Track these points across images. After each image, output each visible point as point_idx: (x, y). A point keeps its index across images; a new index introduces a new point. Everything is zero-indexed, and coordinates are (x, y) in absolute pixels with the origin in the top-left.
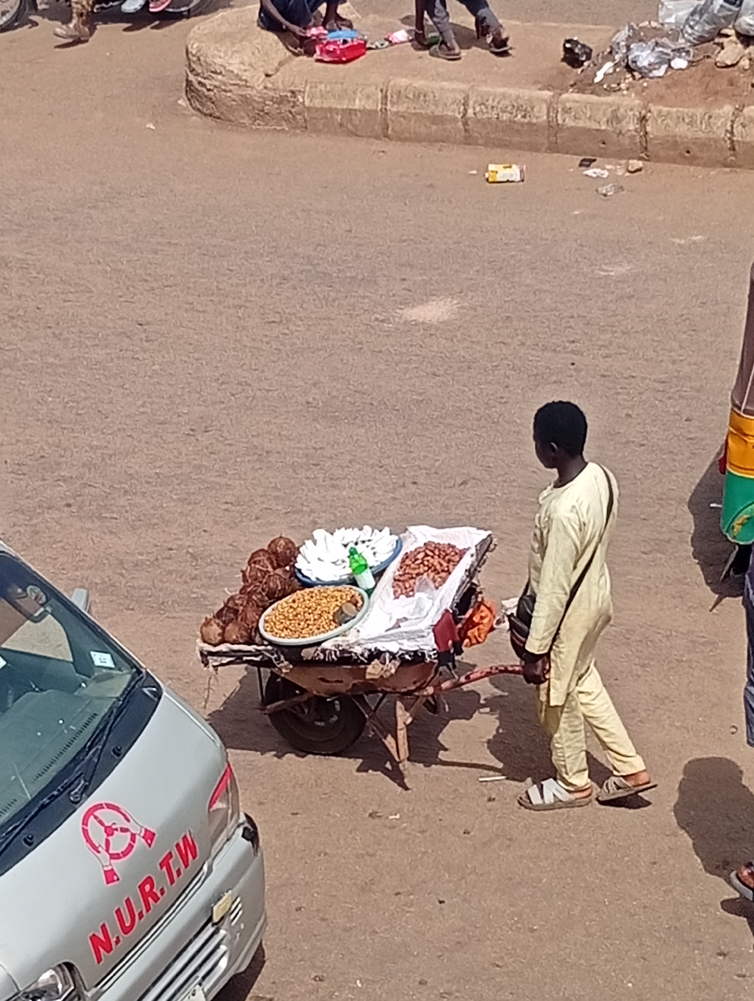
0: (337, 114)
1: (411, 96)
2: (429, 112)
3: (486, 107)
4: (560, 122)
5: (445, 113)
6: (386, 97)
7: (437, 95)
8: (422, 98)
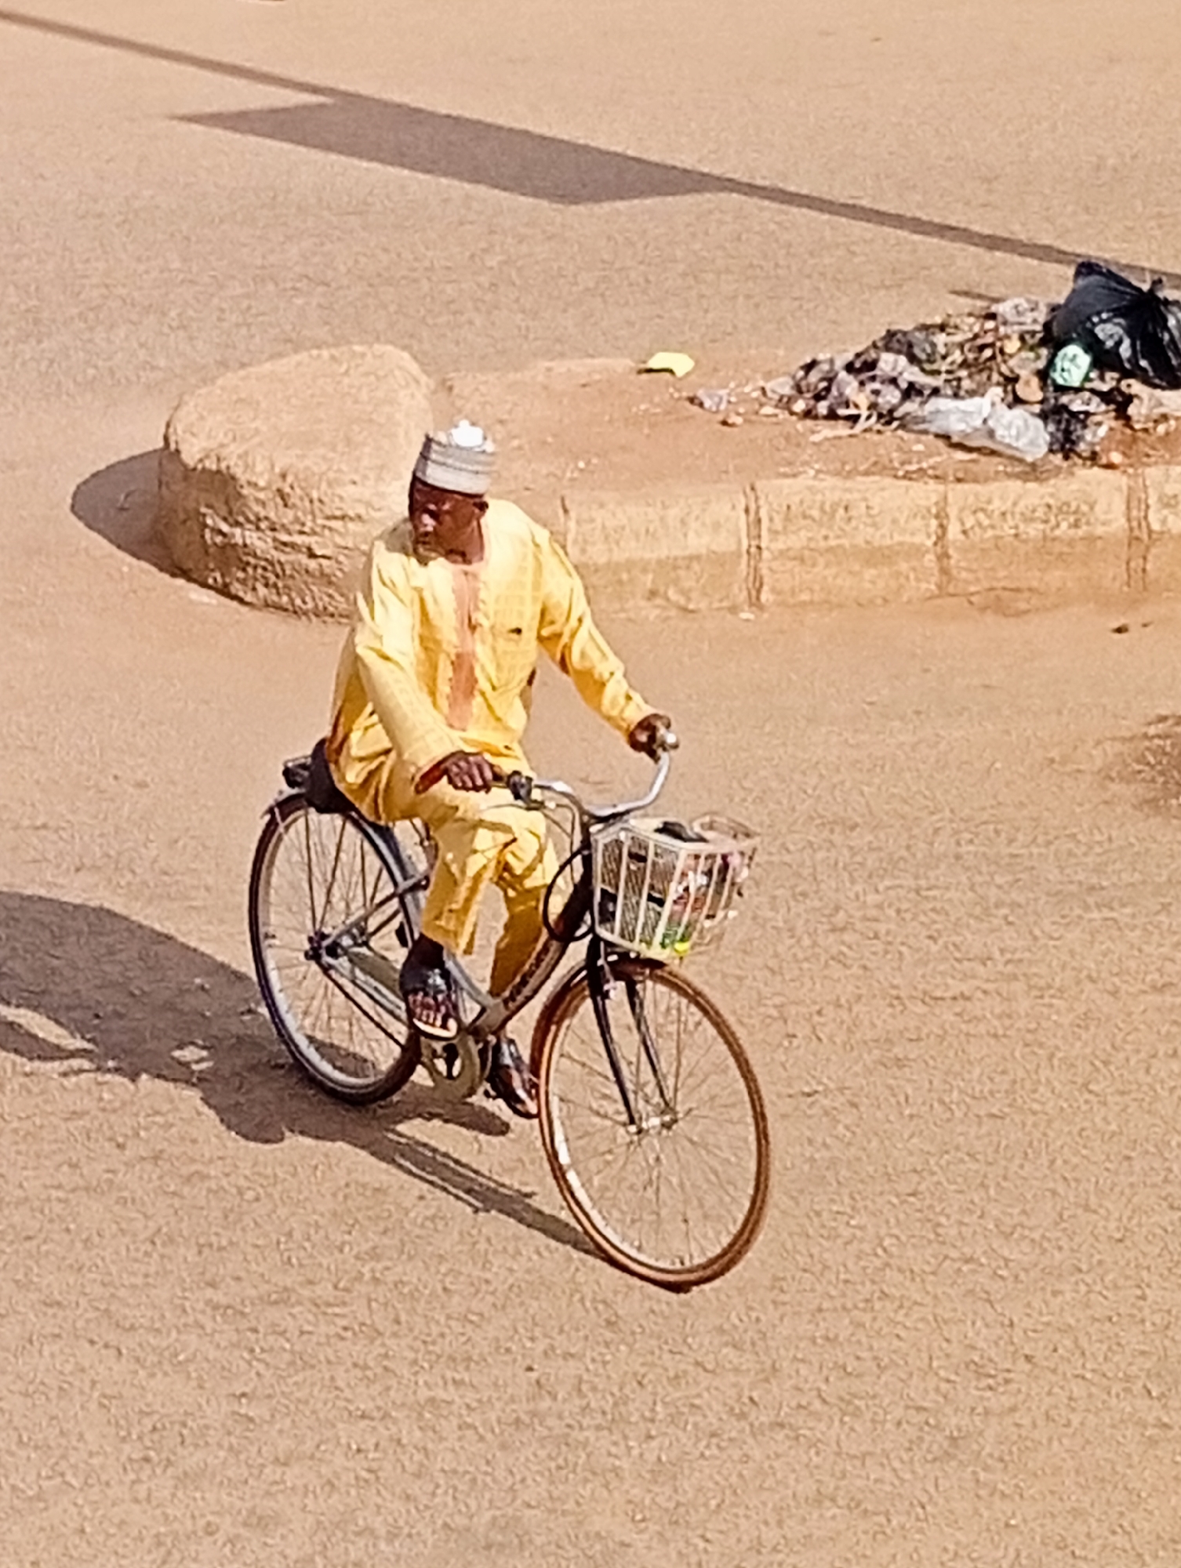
0: (645, 571)
1: (815, 513)
2: (860, 541)
3: (989, 517)
4: (1156, 526)
5: (897, 538)
6: (759, 521)
7: (875, 502)
8: (841, 511)
